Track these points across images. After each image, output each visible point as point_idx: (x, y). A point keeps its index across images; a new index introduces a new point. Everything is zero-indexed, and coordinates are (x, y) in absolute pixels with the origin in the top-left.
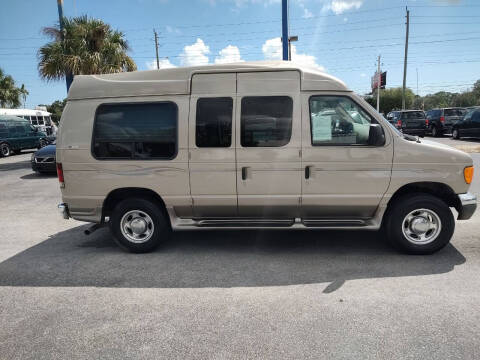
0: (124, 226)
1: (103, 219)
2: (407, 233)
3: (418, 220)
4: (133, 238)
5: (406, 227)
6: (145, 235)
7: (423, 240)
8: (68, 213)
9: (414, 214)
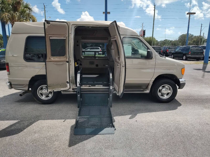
0: (39, 92)
1: (29, 89)
2: (159, 94)
3: (164, 89)
4: (44, 98)
5: (159, 92)
6: (49, 96)
7: (166, 97)
8: (11, 86)
9: (162, 87)
